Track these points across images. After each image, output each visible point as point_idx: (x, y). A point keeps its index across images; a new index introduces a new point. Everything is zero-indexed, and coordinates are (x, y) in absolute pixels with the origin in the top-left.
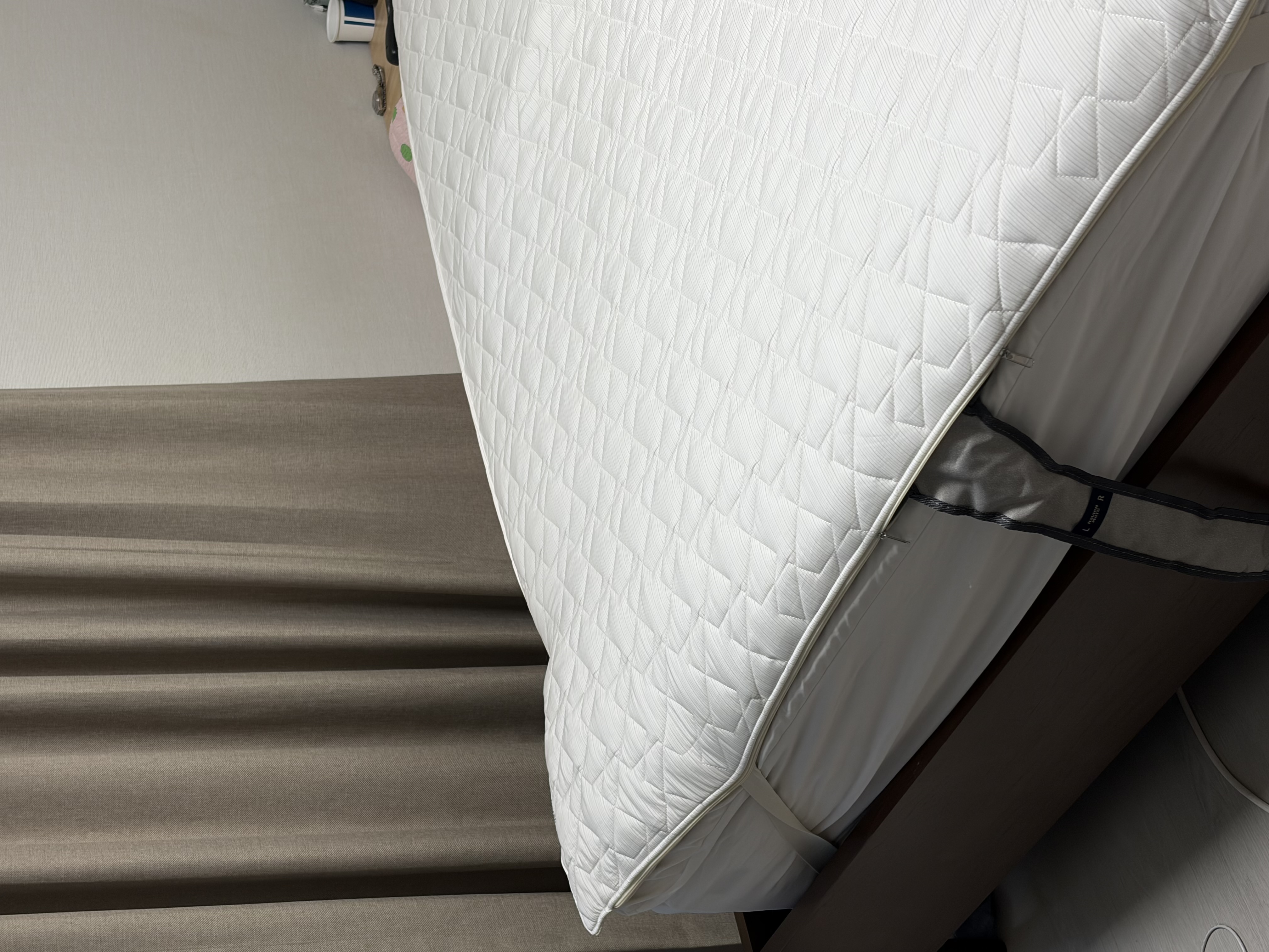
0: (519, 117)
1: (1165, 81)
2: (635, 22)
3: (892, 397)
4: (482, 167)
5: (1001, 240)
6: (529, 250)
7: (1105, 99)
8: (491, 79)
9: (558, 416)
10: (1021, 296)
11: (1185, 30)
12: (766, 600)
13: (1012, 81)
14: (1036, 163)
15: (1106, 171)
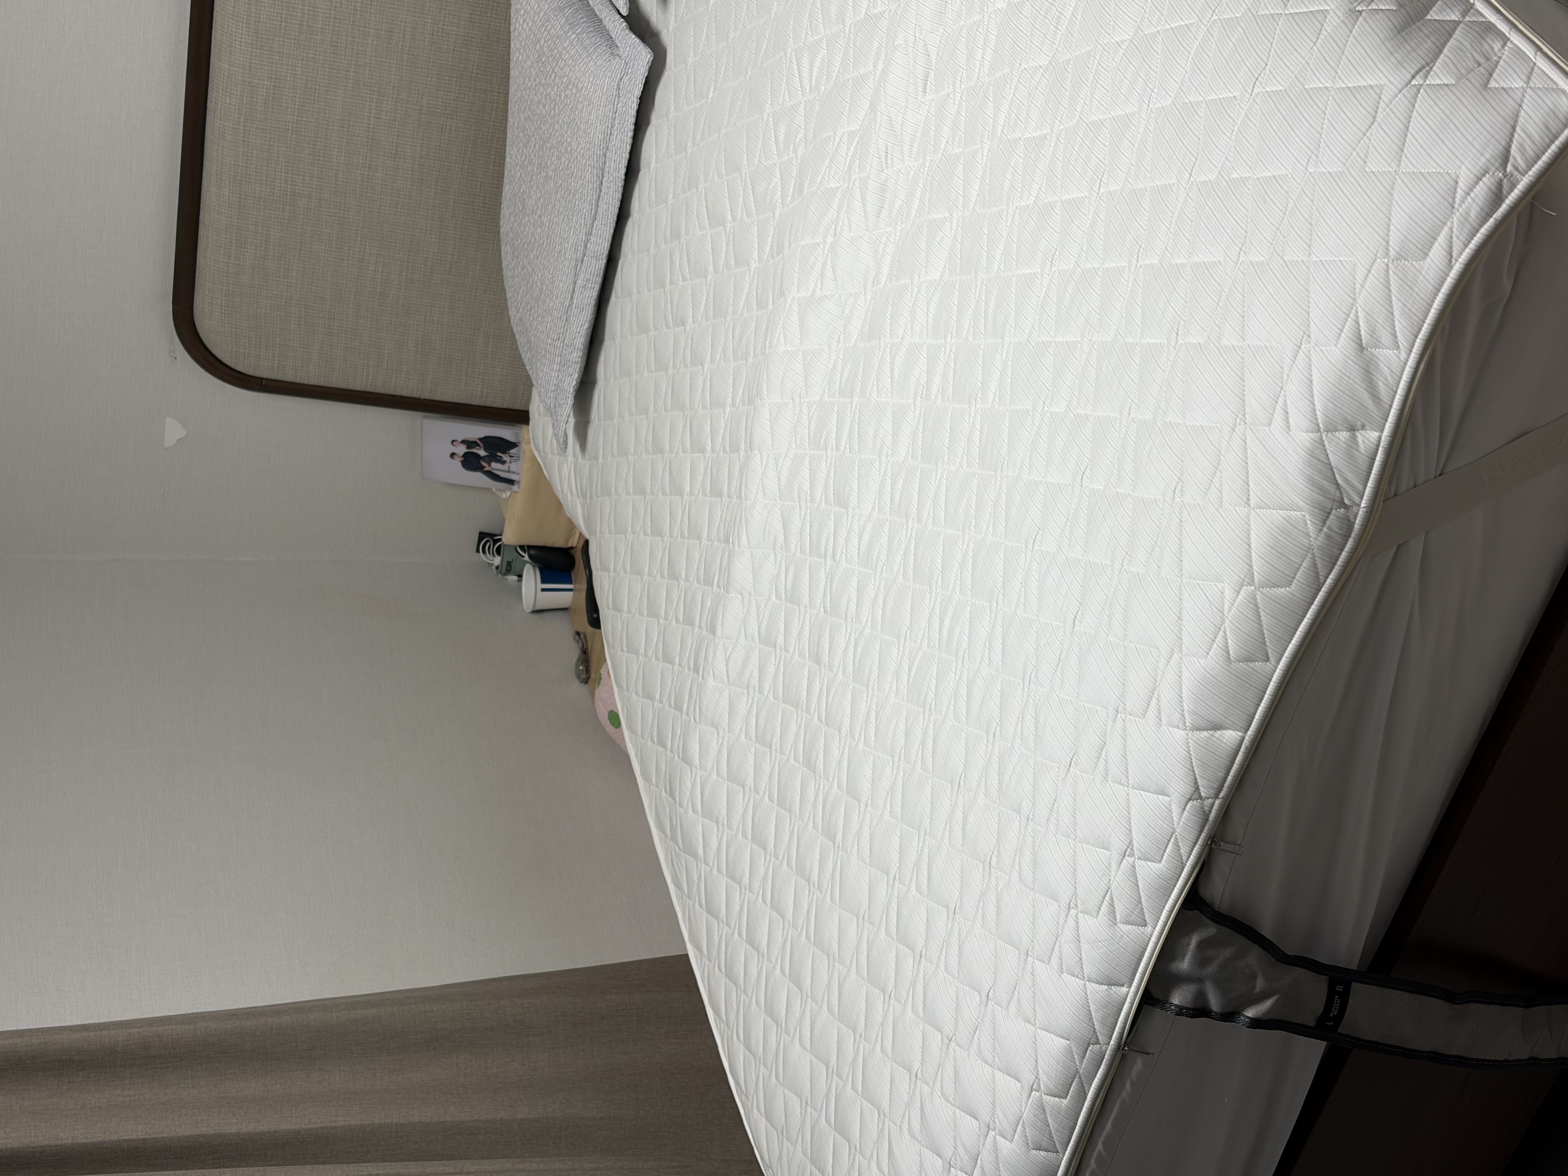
0: (727, 666)
1: (1315, 566)
2: (834, 558)
3: (1112, 899)
4: (692, 720)
5: (1190, 730)
6: (746, 799)
7: (1263, 588)
8: (697, 629)
9: (789, 974)
10: (1218, 783)
11: (1325, 518)
12: (1016, 1136)
13: (1179, 579)
14: (1211, 653)
15: (1277, 654)
